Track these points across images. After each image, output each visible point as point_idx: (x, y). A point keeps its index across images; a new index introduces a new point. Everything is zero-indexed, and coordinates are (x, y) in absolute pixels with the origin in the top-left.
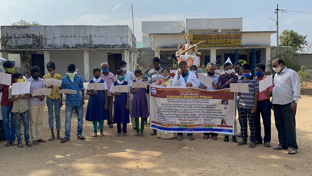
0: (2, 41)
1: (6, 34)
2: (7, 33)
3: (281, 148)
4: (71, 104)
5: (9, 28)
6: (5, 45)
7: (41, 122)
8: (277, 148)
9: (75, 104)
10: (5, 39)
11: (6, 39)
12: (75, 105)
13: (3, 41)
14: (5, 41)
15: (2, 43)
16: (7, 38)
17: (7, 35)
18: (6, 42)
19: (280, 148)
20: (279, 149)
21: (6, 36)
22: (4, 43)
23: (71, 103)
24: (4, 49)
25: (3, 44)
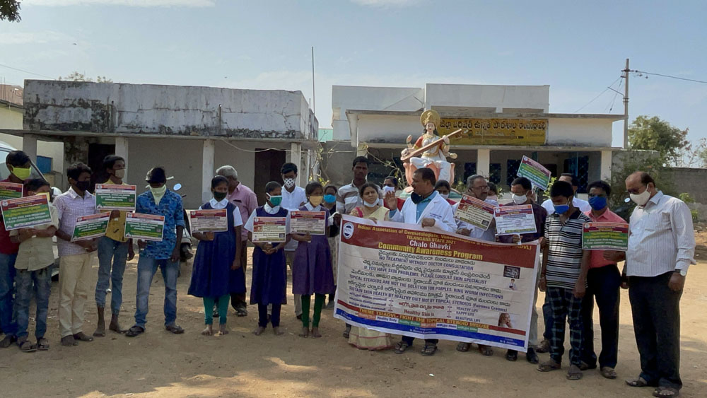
0: (25, 111)
1: (36, 97)
2: (37, 95)
3: (645, 382)
4: (151, 254)
5: (43, 85)
6: (32, 121)
7: (83, 293)
8: (635, 383)
9: (160, 254)
10: (32, 107)
11: (34, 109)
12: (160, 256)
13: (27, 113)
14: (31, 113)
15: (24, 117)
16: (36, 105)
17: (38, 99)
18: (34, 115)
19: (642, 383)
20: (639, 385)
21: (34, 101)
22: (30, 116)
23: (152, 252)
24: (28, 129)
25: (27, 120)
